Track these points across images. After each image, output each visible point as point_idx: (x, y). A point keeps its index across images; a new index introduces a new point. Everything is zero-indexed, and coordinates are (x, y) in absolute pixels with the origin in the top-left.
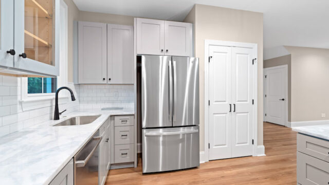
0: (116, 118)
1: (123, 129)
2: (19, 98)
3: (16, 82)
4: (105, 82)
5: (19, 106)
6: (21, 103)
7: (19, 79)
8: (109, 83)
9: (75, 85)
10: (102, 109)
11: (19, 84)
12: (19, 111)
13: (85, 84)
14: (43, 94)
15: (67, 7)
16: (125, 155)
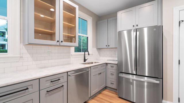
0: (109, 65)
1: (112, 71)
2: (71, 53)
3: (70, 49)
4: (107, 47)
5: (71, 56)
6: (72, 55)
7: (71, 48)
8: (109, 47)
9: (97, 49)
10: (107, 60)
11: (71, 49)
12: (71, 57)
13: (102, 48)
14: (82, 52)
15: (92, 18)
16: (112, 84)
